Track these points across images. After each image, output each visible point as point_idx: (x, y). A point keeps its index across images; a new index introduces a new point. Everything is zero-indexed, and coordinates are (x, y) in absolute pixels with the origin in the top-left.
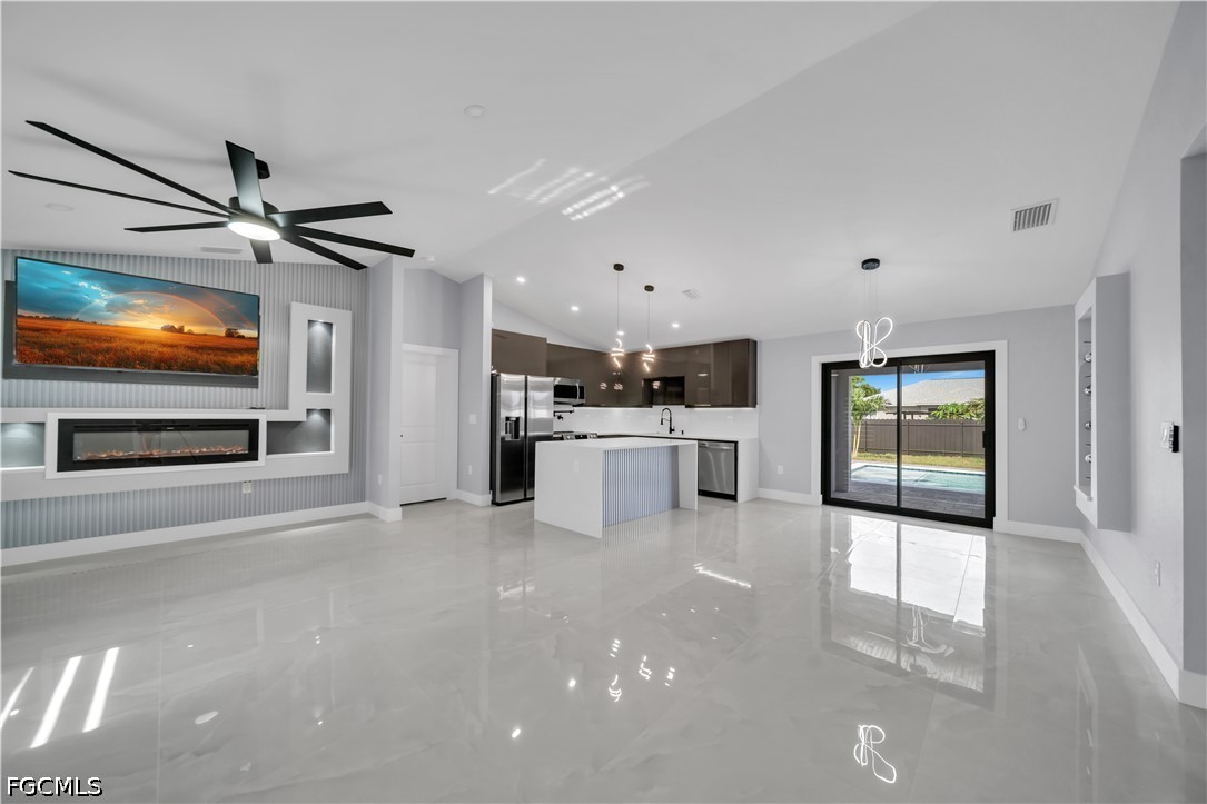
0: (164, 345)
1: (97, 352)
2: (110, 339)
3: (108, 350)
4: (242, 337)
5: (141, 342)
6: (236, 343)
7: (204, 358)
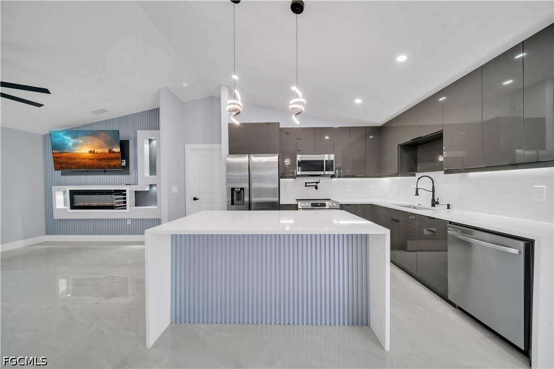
0: (90, 159)
1: (72, 164)
2: (75, 159)
3: (75, 163)
4: (114, 152)
5: (83, 159)
6: (112, 155)
7: (103, 163)
